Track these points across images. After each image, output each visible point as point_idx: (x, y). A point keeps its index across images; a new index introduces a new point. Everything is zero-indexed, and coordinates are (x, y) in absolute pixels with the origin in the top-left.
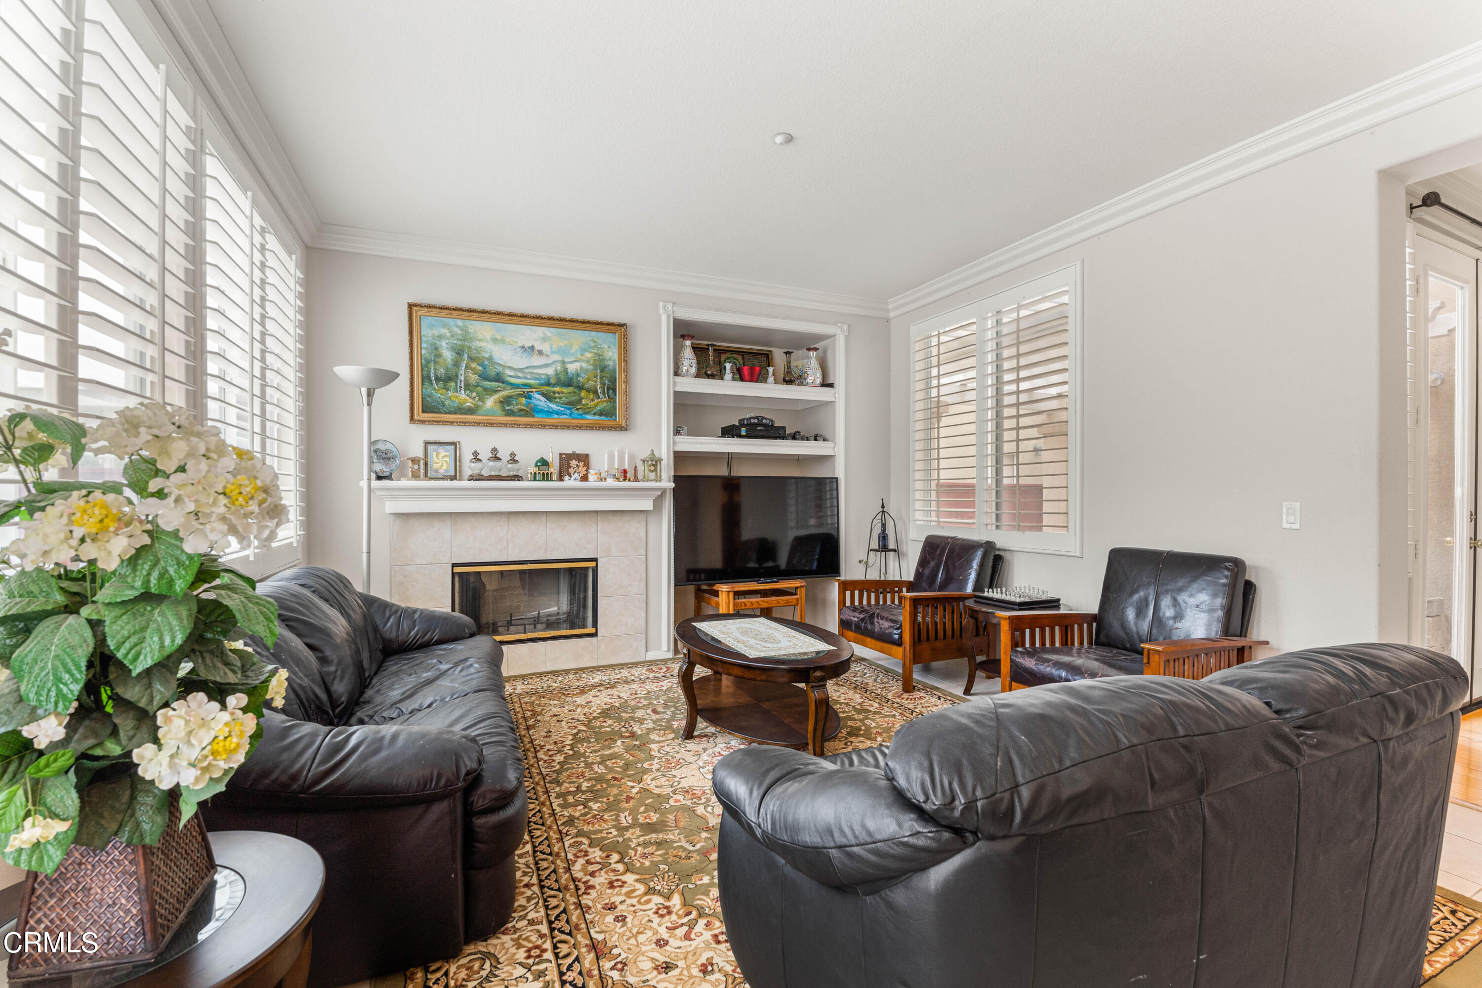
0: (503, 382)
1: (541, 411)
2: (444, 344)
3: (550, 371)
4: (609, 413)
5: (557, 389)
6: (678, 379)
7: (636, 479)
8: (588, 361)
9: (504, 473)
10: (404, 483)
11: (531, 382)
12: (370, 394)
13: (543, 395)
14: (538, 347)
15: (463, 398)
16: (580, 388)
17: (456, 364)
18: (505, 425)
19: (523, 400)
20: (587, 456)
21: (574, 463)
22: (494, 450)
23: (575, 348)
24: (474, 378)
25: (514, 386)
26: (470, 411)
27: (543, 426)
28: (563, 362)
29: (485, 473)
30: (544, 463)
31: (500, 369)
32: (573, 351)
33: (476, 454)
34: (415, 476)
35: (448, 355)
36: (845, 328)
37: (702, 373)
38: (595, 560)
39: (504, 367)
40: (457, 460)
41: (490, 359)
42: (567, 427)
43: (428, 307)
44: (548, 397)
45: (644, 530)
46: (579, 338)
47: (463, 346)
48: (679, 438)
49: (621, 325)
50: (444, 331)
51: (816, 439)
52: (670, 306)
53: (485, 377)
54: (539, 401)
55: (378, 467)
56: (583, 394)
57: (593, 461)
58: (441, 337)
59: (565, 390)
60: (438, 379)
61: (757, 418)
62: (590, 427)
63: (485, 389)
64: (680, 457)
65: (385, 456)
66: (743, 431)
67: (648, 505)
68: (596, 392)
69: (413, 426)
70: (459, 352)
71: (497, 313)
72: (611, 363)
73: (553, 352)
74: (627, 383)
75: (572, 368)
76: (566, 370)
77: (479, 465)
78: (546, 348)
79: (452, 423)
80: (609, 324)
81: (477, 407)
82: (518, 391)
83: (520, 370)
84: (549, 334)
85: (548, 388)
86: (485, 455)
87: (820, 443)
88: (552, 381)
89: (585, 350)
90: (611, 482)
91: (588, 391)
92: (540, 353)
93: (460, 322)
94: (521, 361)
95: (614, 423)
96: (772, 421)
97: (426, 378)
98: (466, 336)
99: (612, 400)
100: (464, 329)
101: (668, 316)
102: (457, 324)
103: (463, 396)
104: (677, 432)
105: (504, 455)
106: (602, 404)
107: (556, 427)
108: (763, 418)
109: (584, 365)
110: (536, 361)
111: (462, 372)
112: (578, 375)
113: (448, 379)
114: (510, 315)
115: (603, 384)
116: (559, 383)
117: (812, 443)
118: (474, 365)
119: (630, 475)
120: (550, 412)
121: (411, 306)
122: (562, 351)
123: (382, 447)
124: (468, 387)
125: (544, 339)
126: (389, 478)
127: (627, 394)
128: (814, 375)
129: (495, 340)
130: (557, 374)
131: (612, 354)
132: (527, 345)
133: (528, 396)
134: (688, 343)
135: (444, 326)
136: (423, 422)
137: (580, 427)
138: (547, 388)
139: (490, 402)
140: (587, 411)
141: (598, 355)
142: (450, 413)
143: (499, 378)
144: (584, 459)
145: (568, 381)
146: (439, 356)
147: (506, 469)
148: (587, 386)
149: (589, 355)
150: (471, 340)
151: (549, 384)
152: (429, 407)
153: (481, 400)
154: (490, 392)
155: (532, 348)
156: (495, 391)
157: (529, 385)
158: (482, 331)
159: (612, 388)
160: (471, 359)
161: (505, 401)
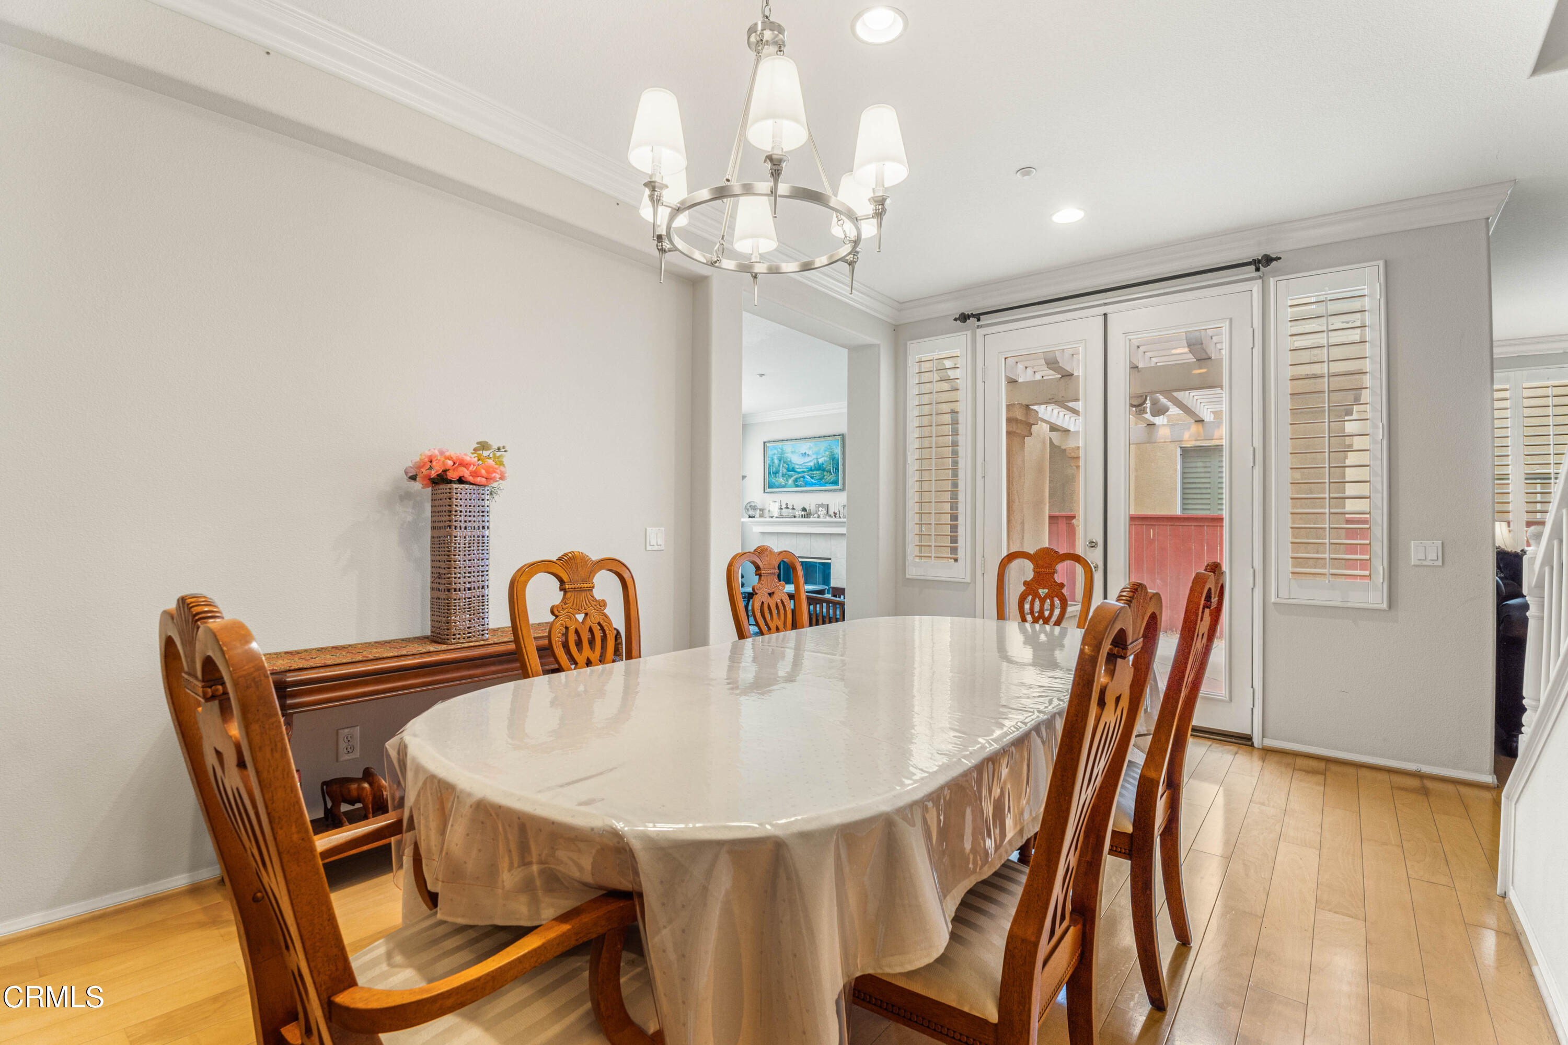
0: (795, 471)
1: (808, 484)
2: (775, 457)
3: (812, 464)
4: (835, 482)
5: (814, 472)
7: (840, 517)
8: (827, 456)
9: (790, 515)
10: (758, 519)
11: (805, 470)
13: (809, 476)
14: (807, 453)
15: (781, 480)
16: (824, 470)
17: (779, 466)
18: (793, 492)
19: (802, 479)
20: (827, 505)
21: (820, 509)
23: (822, 451)
24: (785, 471)
25: (799, 473)
26: (784, 487)
27: (808, 491)
28: (817, 458)
30: (805, 509)
31: (793, 465)
34: (762, 516)
35: (776, 461)
38: (830, 559)
39: (795, 464)
41: (790, 461)
42: (819, 491)
43: (770, 441)
44: (812, 477)
46: (823, 444)
47: (781, 457)
49: (840, 435)
50: (776, 452)
53: (788, 470)
54: (808, 479)
55: (750, 513)
56: (825, 473)
57: (831, 508)
58: (774, 454)
59: (818, 472)
60: (773, 473)
62: (828, 491)
63: (789, 476)
65: (753, 508)
68: (830, 472)
69: (766, 494)
70: (780, 459)
71: (793, 439)
72: (837, 456)
73: (813, 454)
74: (844, 464)
75: (821, 461)
76: (818, 463)
77: (782, 511)
78: (810, 452)
79: (778, 492)
80: (835, 435)
81: (786, 484)
82: (800, 475)
83: (801, 465)
84: (811, 445)
86: (784, 506)
88: (813, 468)
89: (826, 451)
91: (827, 471)
92: (808, 455)
93: (780, 446)
94: (801, 460)
95: (837, 487)
97: (769, 473)
98: (783, 453)
99: (837, 475)
100: (782, 450)
102: (778, 448)
105: (790, 506)
106: (832, 478)
107: (812, 491)
109: (826, 458)
110: (807, 459)
111: (781, 469)
112: (823, 464)
113: (777, 472)
114: (797, 439)
115: (833, 467)
116: (816, 469)
118: (785, 465)
119: (837, 515)
120: (812, 484)
121: (764, 443)
122: (817, 453)
123: (751, 505)
124: (783, 475)
125: (810, 448)
126: (754, 517)
127: (844, 472)
129: (792, 452)
130: (815, 465)
131: (838, 451)
132: (803, 452)
133: (803, 477)
135: (775, 449)
136: (768, 493)
137: (823, 491)
138: (811, 472)
139: (791, 481)
140: (826, 482)
141: (831, 452)
142: (777, 488)
143: (793, 470)
145: (819, 467)
146: (773, 463)
148: (827, 469)
149: (827, 453)
150: (784, 453)
151: (811, 470)
152: (770, 486)
153: (787, 481)
154: (791, 476)
155: (805, 453)
156: (792, 476)
157: (804, 472)
158: (788, 447)
159: (837, 469)
160: (784, 462)
161: (796, 481)
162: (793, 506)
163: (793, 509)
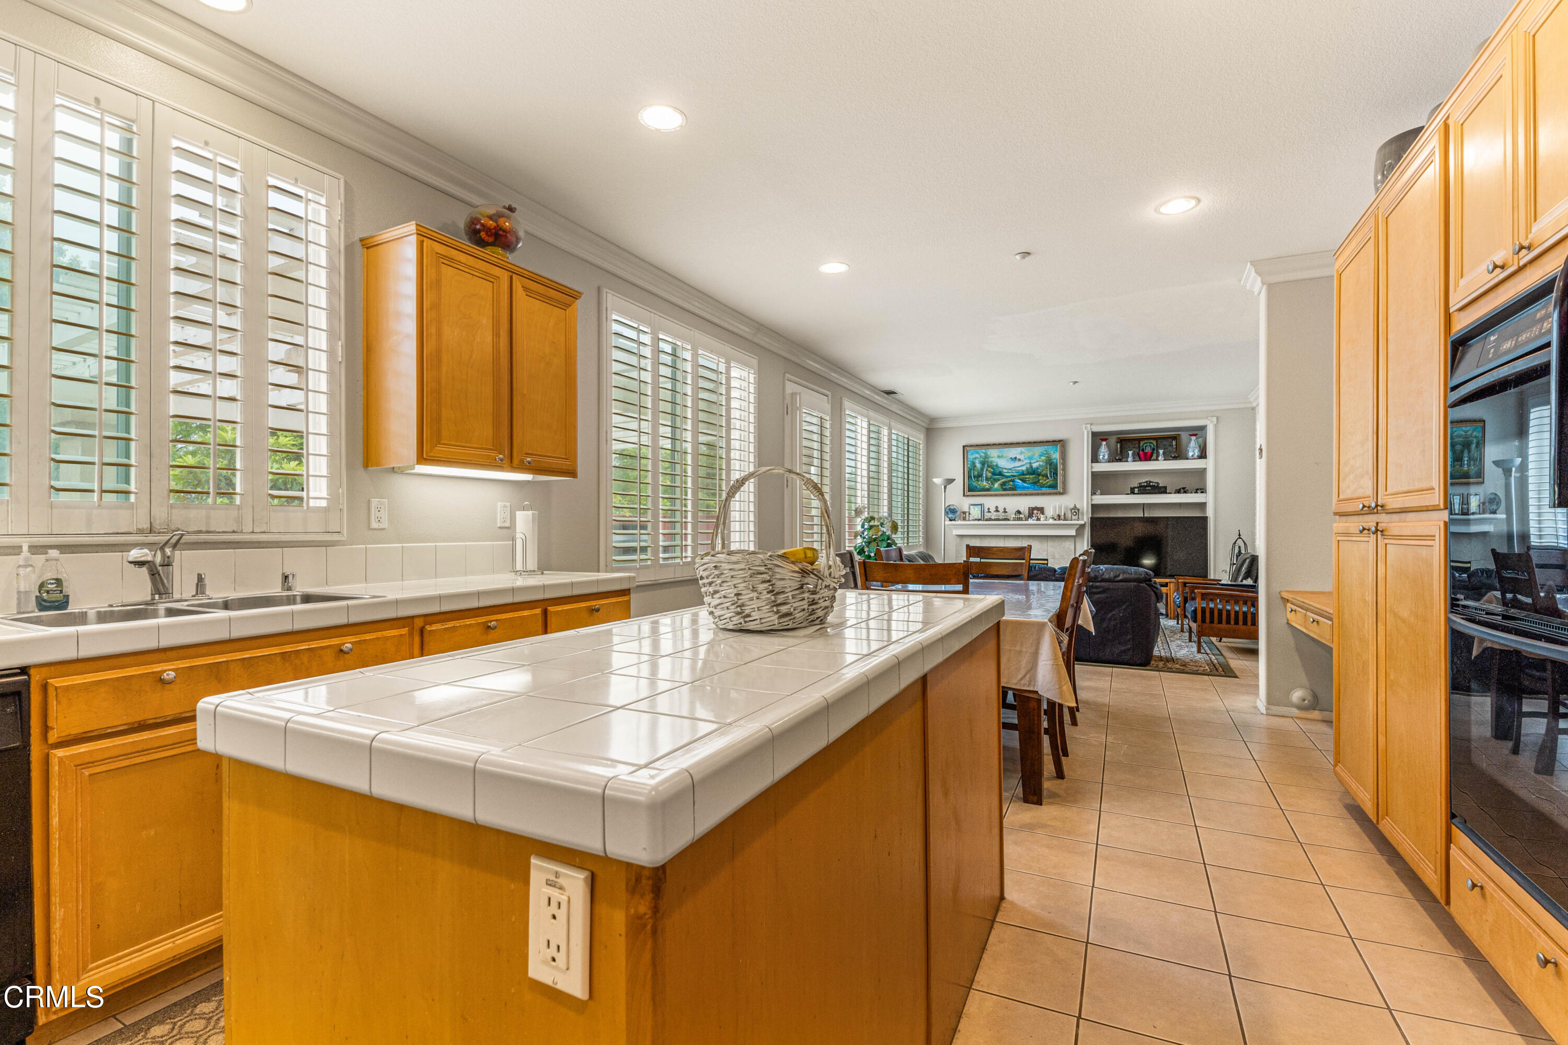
0: (1002, 475)
1: (1020, 488)
2: (977, 461)
3: (1024, 468)
4: (1054, 486)
5: (1027, 476)
6: (1094, 465)
7: (1065, 519)
8: (1043, 461)
9: (1001, 518)
10: (960, 522)
11: (1015, 474)
12: (945, 487)
13: (1021, 480)
14: (1018, 458)
15: (985, 484)
16: (1039, 475)
17: (982, 469)
18: (1002, 495)
19: (1011, 483)
20: (1043, 508)
21: (1035, 512)
22: (997, 507)
23: (1036, 456)
24: (989, 475)
25: (1007, 477)
26: (988, 490)
27: (1020, 495)
28: (1030, 463)
29: (993, 518)
30: (1019, 512)
31: (1001, 470)
32: (1035, 456)
33: (989, 509)
34: (964, 519)
35: (978, 466)
36: (1215, 419)
37: (1113, 459)
38: (1047, 560)
39: (1003, 468)
40: (983, 512)
41: (997, 465)
42: (1032, 494)
43: (971, 446)
44: (1024, 481)
45: (1073, 546)
46: (1038, 450)
47: (985, 461)
48: (1094, 497)
49: (1060, 441)
50: (977, 456)
51: (1196, 492)
52: (1089, 426)
53: (994, 474)
54: (1019, 482)
55: (950, 516)
56: (1040, 478)
57: (1046, 511)
58: (976, 458)
59: (1031, 476)
60: (974, 477)
61: (1146, 482)
62: (1043, 494)
63: (994, 479)
64: (1095, 508)
65: (953, 511)
66: (1136, 490)
67: (1073, 533)
68: (1047, 476)
69: (965, 498)
70: (983, 464)
71: (1000, 444)
72: (1055, 461)
73: (1025, 459)
74: (1064, 469)
75: (1035, 465)
76: (1032, 467)
77: (990, 514)
78: (1022, 457)
79: (979, 496)
80: (1053, 441)
81: (991, 488)
82: (1009, 479)
83: (1010, 469)
84: (1023, 451)
85: (1022, 476)
86: (993, 509)
87: (1199, 495)
88: (1025, 473)
89: (1041, 456)
90: (1051, 521)
91: (1043, 476)
92: (1019, 460)
93: (984, 451)
94: (1010, 465)
95: (1056, 491)
96: (1157, 483)
97: (970, 477)
98: (986, 457)
99: (1056, 479)
100: (986, 454)
101: (1088, 432)
102: (982, 452)
103: (985, 483)
104: (1093, 493)
105: (1001, 509)
106: (1050, 481)
107: (1026, 495)
108: (1150, 482)
109: (1041, 463)
110: (1017, 464)
111: (985, 472)
112: (1038, 468)
113: (979, 476)
114: (1005, 444)
115: (1051, 472)
116: (1029, 473)
117: (1194, 495)
118: (990, 469)
119: (1062, 517)
120: (1024, 488)
121: (964, 447)
122: (1030, 458)
123: (952, 507)
124: (987, 479)
125: (1021, 453)
126: (954, 520)
127: (1065, 476)
128: (1193, 451)
129: (999, 457)
130: (1027, 469)
131: (1056, 456)
132: (1013, 457)
133: (1013, 481)
134: (1104, 443)
135: (977, 453)
136: (968, 496)
137: (1038, 494)
139: (997, 485)
140: (1042, 486)
141: (1049, 457)
142: (979, 491)
143: (1000, 474)
144: (1041, 510)
145: (1032, 472)
146: (975, 466)
147: (1001, 515)
148: (1042, 473)
149: (1043, 458)
150: (988, 458)
151: (1023, 474)
152: (971, 489)
153: (993, 484)
154: (997, 480)
155: (1016, 458)
156: (999, 480)
157: (1014, 476)
158: (993, 453)
159: (1056, 473)
160: (989, 466)
161: (1003, 484)
162: (1005, 509)
163: (1005, 512)
